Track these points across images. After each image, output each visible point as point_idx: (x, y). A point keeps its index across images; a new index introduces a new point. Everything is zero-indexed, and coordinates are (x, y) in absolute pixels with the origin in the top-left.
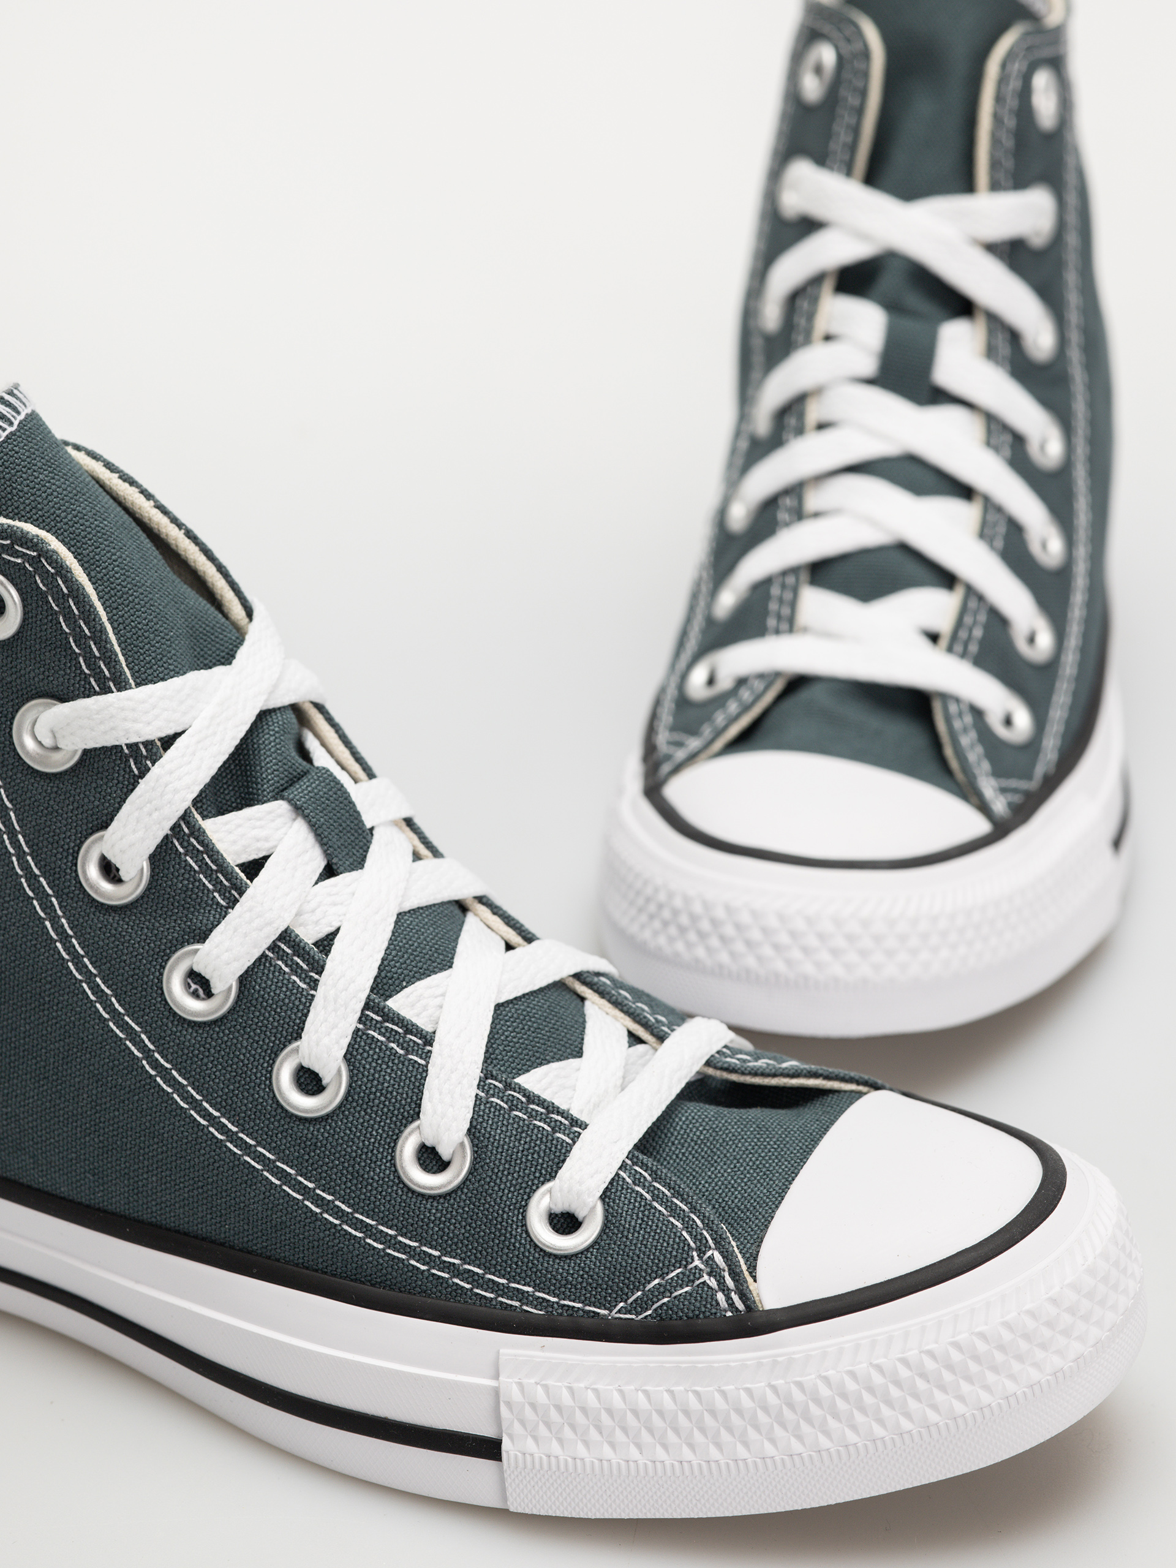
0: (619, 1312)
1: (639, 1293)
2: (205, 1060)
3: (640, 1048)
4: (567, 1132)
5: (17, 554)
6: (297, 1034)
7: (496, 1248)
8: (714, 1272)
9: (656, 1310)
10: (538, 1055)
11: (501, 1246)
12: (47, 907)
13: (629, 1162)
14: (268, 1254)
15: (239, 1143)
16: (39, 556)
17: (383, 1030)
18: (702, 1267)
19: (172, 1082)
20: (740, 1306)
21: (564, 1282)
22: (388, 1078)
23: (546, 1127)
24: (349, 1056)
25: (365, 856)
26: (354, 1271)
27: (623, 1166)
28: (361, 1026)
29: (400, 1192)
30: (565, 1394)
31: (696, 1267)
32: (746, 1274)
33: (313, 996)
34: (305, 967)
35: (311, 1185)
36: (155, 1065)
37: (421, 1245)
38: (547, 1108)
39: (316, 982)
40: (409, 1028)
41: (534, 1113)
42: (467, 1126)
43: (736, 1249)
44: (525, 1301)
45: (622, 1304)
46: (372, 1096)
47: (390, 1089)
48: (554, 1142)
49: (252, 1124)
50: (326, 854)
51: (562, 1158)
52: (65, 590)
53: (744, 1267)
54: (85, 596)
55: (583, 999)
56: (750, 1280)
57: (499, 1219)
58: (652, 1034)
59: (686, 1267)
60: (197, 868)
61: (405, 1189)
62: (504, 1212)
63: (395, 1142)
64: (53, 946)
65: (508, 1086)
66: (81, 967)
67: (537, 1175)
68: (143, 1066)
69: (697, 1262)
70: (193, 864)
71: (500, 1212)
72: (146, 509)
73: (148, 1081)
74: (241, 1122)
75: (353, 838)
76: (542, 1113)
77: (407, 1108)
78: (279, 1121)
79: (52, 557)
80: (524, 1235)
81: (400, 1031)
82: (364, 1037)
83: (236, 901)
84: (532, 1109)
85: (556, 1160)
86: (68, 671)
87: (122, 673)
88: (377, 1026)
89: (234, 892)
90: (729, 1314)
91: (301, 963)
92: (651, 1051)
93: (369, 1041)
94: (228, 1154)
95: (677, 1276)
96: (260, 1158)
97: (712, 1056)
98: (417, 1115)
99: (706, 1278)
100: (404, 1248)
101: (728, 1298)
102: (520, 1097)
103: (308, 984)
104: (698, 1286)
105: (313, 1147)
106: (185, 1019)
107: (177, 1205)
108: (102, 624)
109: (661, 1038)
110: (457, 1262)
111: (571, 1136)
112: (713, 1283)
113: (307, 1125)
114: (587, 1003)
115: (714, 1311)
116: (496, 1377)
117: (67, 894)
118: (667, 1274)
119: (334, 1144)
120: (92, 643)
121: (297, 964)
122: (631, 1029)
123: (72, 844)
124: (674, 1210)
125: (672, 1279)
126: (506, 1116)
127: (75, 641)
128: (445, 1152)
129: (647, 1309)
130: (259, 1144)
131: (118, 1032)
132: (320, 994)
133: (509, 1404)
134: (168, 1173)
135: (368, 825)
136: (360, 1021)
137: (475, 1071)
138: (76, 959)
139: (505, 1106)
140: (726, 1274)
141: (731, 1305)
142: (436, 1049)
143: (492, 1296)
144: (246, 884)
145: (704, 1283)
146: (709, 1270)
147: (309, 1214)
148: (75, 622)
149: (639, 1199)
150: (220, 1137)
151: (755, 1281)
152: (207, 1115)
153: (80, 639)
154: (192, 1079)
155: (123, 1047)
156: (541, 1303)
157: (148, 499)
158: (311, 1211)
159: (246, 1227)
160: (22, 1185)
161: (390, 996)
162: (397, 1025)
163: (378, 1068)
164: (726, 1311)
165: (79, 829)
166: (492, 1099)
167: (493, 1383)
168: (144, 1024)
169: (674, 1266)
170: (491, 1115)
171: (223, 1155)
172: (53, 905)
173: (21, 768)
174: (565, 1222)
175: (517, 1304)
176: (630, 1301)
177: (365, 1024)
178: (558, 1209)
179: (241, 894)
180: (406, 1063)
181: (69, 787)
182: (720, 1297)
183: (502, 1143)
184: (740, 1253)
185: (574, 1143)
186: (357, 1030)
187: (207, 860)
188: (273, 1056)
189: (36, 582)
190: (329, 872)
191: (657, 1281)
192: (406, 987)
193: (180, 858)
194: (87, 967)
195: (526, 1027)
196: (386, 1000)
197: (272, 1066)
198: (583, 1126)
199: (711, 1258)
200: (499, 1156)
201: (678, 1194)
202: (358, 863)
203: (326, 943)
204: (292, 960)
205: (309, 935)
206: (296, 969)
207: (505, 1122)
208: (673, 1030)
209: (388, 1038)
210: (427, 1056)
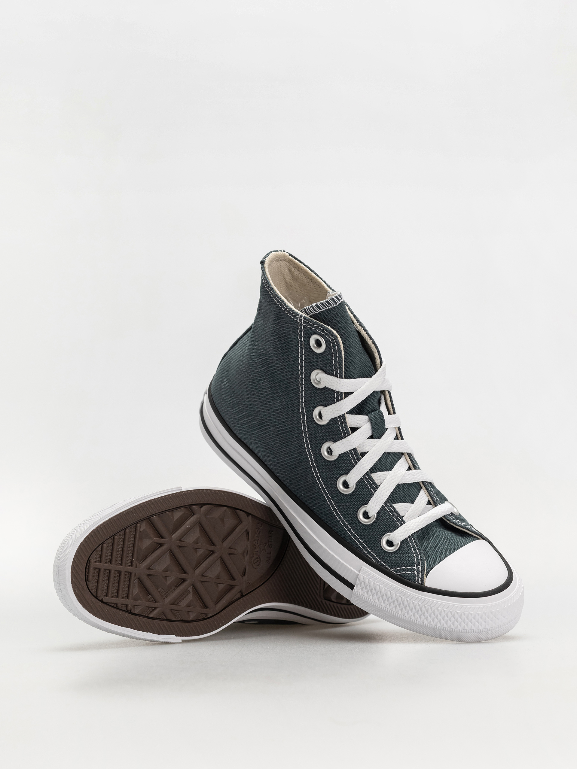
0: (393, 570)
1: (399, 568)
2: (324, 469)
3: (430, 506)
4: (400, 523)
5: (329, 337)
6: (347, 473)
7: (372, 543)
8: (418, 571)
9: (401, 574)
10: (403, 500)
11: (373, 543)
12: (303, 417)
13: (411, 536)
14: (321, 518)
15: (324, 491)
16: (334, 340)
17: (368, 481)
18: (416, 569)
19: (315, 470)
20: (420, 582)
21: (383, 558)
22: (364, 492)
23: (396, 519)
24: (357, 483)
25: (382, 436)
26: (338, 532)
27: (409, 537)
28: (363, 478)
29: (356, 520)
30: (372, 583)
31: (415, 568)
32: (425, 575)
33: (355, 466)
34: (356, 458)
35: (336, 508)
36: (313, 464)
37: (355, 534)
38: (398, 515)
39: (357, 463)
40: (374, 483)
41: (394, 515)
42: (377, 512)
43: (425, 568)
44: (373, 557)
45: (394, 569)
46: (359, 495)
47: (363, 495)
48: (396, 524)
49: (329, 488)
50: (372, 432)
51: (396, 528)
52: (337, 350)
53: (425, 573)
54: (341, 353)
55: (421, 488)
56: (425, 577)
57: (375, 537)
58: (434, 503)
59: (412, 567)
60: (340, 425)
61: (357, 520)
62: (377, 535)
63: (360, 508)
64: (301, 426)
65: (391, 506)
66: (305, 434)
67: (389, 530)
68: (310, 463)
69: (415, 567)
70: (340, 424)
71: (376, 535)
72: (364, 333)
73: (310, 467)
74: (327, 487)
75: (381, 430)
76: (396, 516)
77: (366, 501)
78: (335, 491)
79: (338, 341)
80: (379, 543)
81: (371, 482)
82: (363, 481)
83: (346, 437)
84: (394, 514)
85: (394, 528)
86: (330, 367)
87: (342, 373)
88: (367, 480)
89: (347, 434)
90: (417, 583)
91: (355, 457)
92: (432, 507)
93: (363, 482)
94: (321, 492)
95: (409, 568)
96: (328, 497)
97: (446, 515)
98: (367, 504)
99: (415, 572)
100: (351, 533)
101: (418, 579)
102: (393, 510)
103: (355, 463)
104: (413, 573)
105: (340, 500)
106: (323, 457)
107: (305, 497)
108: (342, 361)
109: (436, 505)
110: (362, 541)
111: (401, 524)
112: (416, 574)
113: (341, 494)
114: (422, 489)
115: (414, 580)
116: (359, 572)
117: (309, 416)
118: (407, 567)
119: (345, 502)
120: (338, 364)
121: (354, 457)
122: (430, 500)
123: (314, 406)
124: (416, 552)
125: (408, 568)
126: (388, 513)
127: (334, 362)
128: (370, 515)
129: (399, 573)
130: (329, 493)
131: (307, 453)
132: (357, 466)
133: (359, 580)
134: (306, 489)
135: (386, 427)
136: (363, 476)
137: (385, 499)
138: (305, 432)
139: (388, 510)
140: (420, 573)
141: (418, 581)
142: (378, 490)
143: (366, 553)
144: (350, 434)
145: (415, 573)
146: (417, 570)
147: (333, 515)
148: (336, 357)
149: (409, 546)
150: (321, 487)
151: (426, 578)
152: (319, 481)
153: (336, 361)
154: (319, 472)
155: (307, 457)
156: (376, 560)
157: (365, 331)
158: (334, 514)
159: (319, 510)
160: (273, 473)
161: (373, 473)
162: (371, 481)
163: (363, 489)
164: (416, 582)
165: (317, 403)
166: (386, 508)
167: (358, 573)
168: (314, 454)
169: (410, 566)
170: (384, 511)
171: (319, 492)
172: (305, 417)
173: (310, 383)
174: (390, 543)
175: (371, 557)
176: (396, 569)
177: (364, 477)
178: (390, 540)
179: (348, 436)
180: (370, 491)
181: (319, 393)
182: (417, 577)
183: (384, 519)
184: (426, 569)
185: (401, 526)
186: (362, 478)
187: (343, 424)
188: (340, 475)
189: (331, 345)
190: (371, 437)
191: (404, 567)
192: (378, 472)
193: (337, 421)
194: (306, 434)
195: (403, 492)
196: (371, 473)
197: (339, 477)
198: (404, 523)
199: (419, 568)
200: (381, 522)
201: (418, 549)
202: (380, 437)
203: (363, 454)
204: (353, 455)
205: (360, 451)
206: (353, 458)
207: (387, 514)
208: (440, 504)
209: (368, 483)
210: (375, 491)
